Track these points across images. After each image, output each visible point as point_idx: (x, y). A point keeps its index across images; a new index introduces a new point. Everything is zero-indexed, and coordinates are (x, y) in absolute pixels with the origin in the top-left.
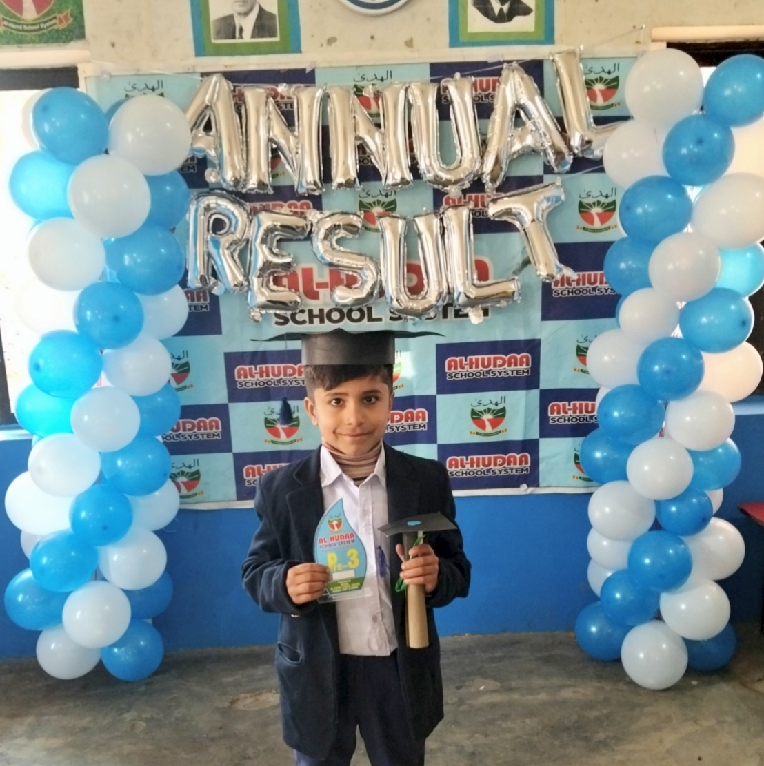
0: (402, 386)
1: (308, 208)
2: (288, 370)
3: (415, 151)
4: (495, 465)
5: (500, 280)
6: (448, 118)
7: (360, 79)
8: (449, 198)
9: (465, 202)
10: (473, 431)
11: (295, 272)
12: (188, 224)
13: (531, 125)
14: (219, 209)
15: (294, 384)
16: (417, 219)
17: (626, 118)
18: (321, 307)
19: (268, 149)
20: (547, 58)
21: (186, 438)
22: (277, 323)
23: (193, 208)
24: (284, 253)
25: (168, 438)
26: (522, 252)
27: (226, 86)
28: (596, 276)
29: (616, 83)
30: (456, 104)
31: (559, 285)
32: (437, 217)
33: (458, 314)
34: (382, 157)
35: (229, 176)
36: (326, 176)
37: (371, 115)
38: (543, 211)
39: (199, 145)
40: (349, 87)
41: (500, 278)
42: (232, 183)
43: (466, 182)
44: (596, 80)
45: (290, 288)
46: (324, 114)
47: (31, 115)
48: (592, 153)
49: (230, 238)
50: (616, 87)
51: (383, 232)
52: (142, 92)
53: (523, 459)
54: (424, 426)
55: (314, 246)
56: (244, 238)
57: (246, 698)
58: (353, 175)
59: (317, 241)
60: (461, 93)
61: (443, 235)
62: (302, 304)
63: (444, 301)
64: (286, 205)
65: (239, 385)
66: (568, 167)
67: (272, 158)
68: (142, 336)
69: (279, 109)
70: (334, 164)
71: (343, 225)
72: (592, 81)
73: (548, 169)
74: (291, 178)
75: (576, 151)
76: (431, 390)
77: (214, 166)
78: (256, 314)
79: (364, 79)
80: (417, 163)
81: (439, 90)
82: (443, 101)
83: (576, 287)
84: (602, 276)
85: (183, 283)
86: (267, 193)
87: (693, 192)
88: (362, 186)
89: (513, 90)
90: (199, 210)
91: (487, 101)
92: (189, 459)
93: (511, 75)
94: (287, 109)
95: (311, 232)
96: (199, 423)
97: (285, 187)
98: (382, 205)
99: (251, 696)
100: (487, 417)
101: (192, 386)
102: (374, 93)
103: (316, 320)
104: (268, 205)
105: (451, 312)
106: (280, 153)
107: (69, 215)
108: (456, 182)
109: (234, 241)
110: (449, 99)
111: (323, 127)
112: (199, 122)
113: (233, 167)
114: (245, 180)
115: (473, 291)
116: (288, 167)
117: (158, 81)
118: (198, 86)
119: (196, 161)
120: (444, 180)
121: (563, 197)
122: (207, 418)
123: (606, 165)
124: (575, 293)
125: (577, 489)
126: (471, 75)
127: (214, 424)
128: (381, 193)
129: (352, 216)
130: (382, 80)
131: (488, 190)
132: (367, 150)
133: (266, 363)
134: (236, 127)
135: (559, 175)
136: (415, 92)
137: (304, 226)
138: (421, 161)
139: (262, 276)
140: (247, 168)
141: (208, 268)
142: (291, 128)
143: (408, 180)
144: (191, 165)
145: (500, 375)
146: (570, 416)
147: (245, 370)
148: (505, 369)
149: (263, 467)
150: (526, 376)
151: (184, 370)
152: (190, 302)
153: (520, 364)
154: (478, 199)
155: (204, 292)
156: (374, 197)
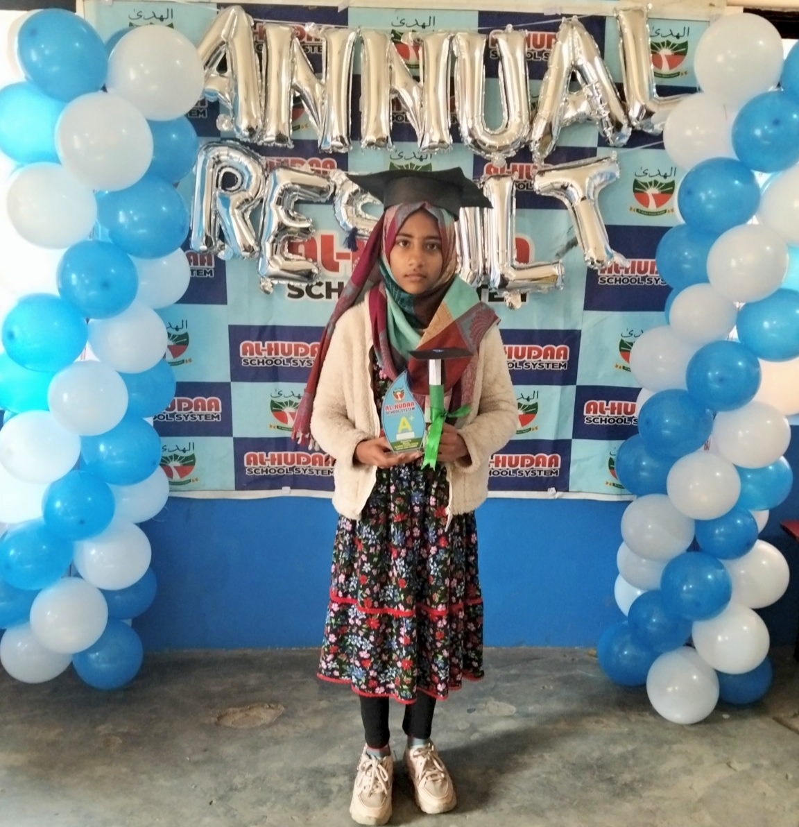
1: (332, 167)
2: (300, 349)
3: (457, 110)
4: (522, 465)
5: (542, 263)
6: (496, 76)
8: (491, 166)
9: (508, 172)
11: (313, 241)
12: (194, 178)
13: (588, 89)
14: (231, 162)
15: (306, 364)
18: (341, 281)
19: (290, 97)
20: (611, 15)
21: (181, 418)
22: (290, 295)
23: (201, 159)
24: (303, 217)
25: (161, 418)
26: (568, 232)
27: (245, 20)
28: (646, 264)
29: (684, 49)
30: (505, 60)
31: (606, 272)
33: (493, 297)
34: (419, 116)
35: (244, 124)
36: (355, 132)
37: (409, 66)
38: (595, 188)
39: (212, 87)
40: (387, 32)
41: (541, 260)
42: (247, 134)
43: (512, 149)
44: (663, 44)
45: (307, 258)
46: (355, 61)
47: (16, 39)
48: (652, 127)
49: (241, 196)
50: (684, 53)
52: (149, 22)
53: (553, 460)
55: (337, 211)
56: (257, 197)
57: (234, 713)
58: (386, 132)
59: (341, 205)
60: (512, 47)
62: (320, 276)
63: (478, 283)
64: (307, 162)
65: (243, 363)
66: (625, 141)
67: (294, 107)
68: (135, 304)
69: (305, 51)
70: (364, 119)
72: (658, 44)
73: (603, 141)
74: (314, 132)
75: (634, 124)
77: (227, 112)
78: (267, 285)
79: (404, 24)
80: (458, 125)
81: (487, 42)
82: (491, 55)
83: (624, 274)
84: (653, 264)
85: (186, 246)
86: (287, 147)
87: (761, 178)
88: (394, 147)
89: (571, 49)
90: (208, 161)
91: (540, 59)
92: (183, 441)
93: (570, 31)
94: (315, 52)
95: (334, 195)
96: (196, 402)
97: (308, 141)
99: (241, 711)
101: (190, 360)
102: (414, 41)
104: (287, 161)
105: (486, 294)
106: (303, 103)
107: (54, 159)
108: (500, 150)
109: (247, 200)
110: (499, 54)
111: (353, 76)
112: (212, 59)
113: (249, 114)
114: (262, 130)
115: (512, 274)
116: (311, 119)
117: (168, 10)
118: (214, 18)
119: (207, 105)
120: (487, 145)
121: (618, 174)
122: (206, 398)
123: (666, 140)
124: (624, 282)
125: (610, 496)
126: (524, 28)
127: (213, 404)
128: (415, 156)
130: (424, 26)
131: (535, 160)
132: (402, 105)
133: (276, 340)
134: (255, 70)
135: (615, 149)
136: (461, 43)
137: (327, 188)
138: (462, 122)
139: (277, 242)
140: (265, 118)
141: (215, 229)
142: (317, 75)
143: (448, 143)
144: (201, 109)
145: (534, 367)
146: (608, 416)
147: (251, 346)
148: (540, 361)
149: (267, 456)
150: (562, 370)
151: (181, 341)
152: (193, 265)
153: (557, 356)
154: (523, 169)
155: (209, 256)
156: (408, 159)
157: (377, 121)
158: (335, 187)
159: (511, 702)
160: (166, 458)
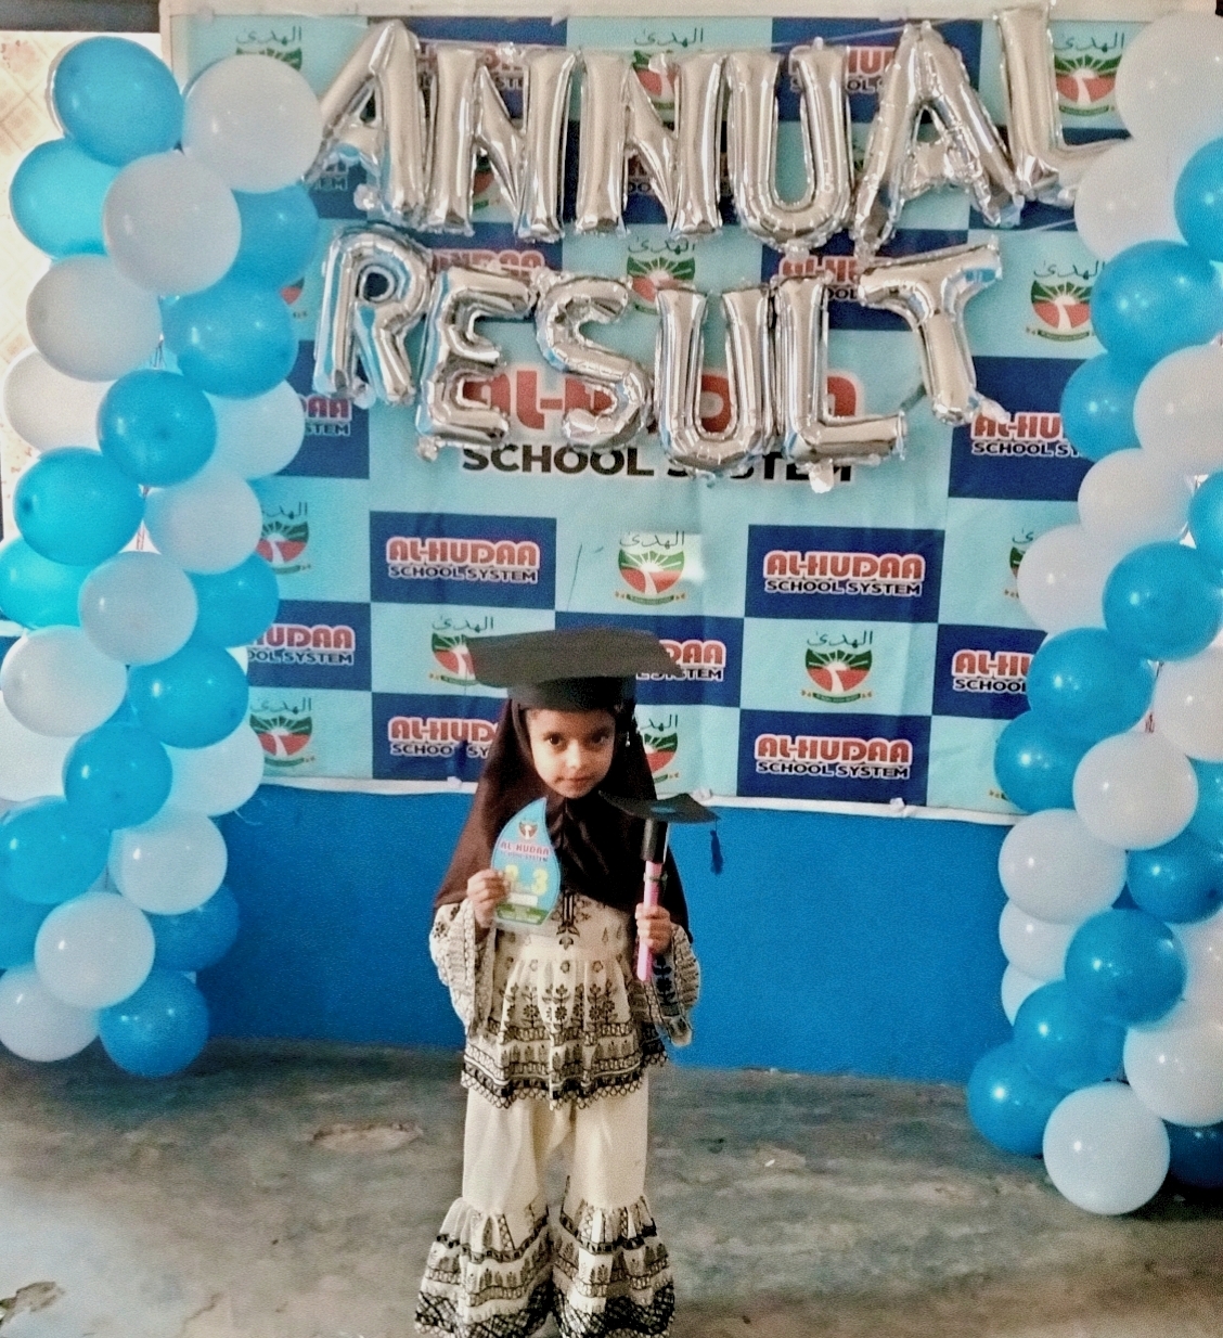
0: (684, 596)
1: (537, 264)
2: (480, 551)
3: (731, 177)
4: (845, 757)
5: (871, 416)
6: (797, 118)
7: (647, 41)
8: (787, 267)
9: (819, 272)
10: (808, 691)
11: (503, 377)
12: (322, 278)
13: (950, 136)
14: (378, 259)
15: (489, 577)
16: (727, 297)
17: (1123, 135)
18: (548, 444)
19: (471, 157)
20: (988, 17)
21: (292, 659)
22: (467, 466)
23: (333, 253)
24: (486, 342)
25: (262, 656)
26: (914, 375)
27: (407, 41)
28: (1056, 422)
29: (1112, 69)
30: (811, 94)
31: (985, 433)
32: (764, 293)
33: (792, 473)
34: (670, 185)
35: (397, 199)
36: (567, 212)
37: (658, 106)
38: (958, 297)
39: (352, 141)
40: (625, 54)
41: (873, 412)
42: (400, 213)
43: (825, 234)
44: (1080, 61)
46: (574, 99)
48: (1055, 195)
49: (393, 310)
51: (662, 316)
53: (899, 751)
54: (719, 674)
55: (539, 333)
56: (419, 309)
57: (345, 1131)
58: (615, 211)
59: (545, 325)
60: (823, 76)
61: (772, 330)
63: (765, 448)
64: (496, 257)
65: (391, 572)
67: (478, 172)
69: (497, 86)
70: (582, 189)
71: (594, 299)
72: (1071, 62)
73: (978, 220)
74: (508, 210)
75: (1026, 191)
76: (735, 607)
77: (371, 181)
78: (428, 446)
79: (654, 40)
80: (732, 196)
81: (783, 69)
82: (793, 85)
83: (1016, 438)
85: (301, 379)
86: (462, 234)
88: (629, 231)
89: (919, 74)
90: (344, 255)
91: (871, 90)
92: (294, 696)
93: (916, 46)
94: (513, 88)
95: (534, 308)
96: (316, 633)
97: (499, 225)
98: (669, 267)
99: (354, 1130)
100: (836, 667)
101: (309, 566)
102: (668, 67)
103: (536, 466)
104: (466, 256)
105: (780, 468)
106: (493, 167)
107: (99, 250)
108: (801, 234)
109: (400, 318)
111: (570, 124)
112: (354, 102)
113: (406, 185)
114: (425, 209)
115: (820, 434)
118: (359, 39)
119: (347, 171)
120: (777, 229)
121: (999, 272)
122: (331, 626)
123: (1079, 218)
124: (1016, 451)
126: (844, 43)
127: (342, 637)
128: (668, 246)
129: (609, 284)
130: (685, 44)
132: (645, 168)
133: (444, 536)
134: (417, 113)
135: (997, 231)
136: (739, 70)
137: (526, 298)
138: (739, 192)
139: (445, 382)
140: (430, 190)
141: (350, 360)
142: (514, 121)
143: (714, 225)
144: (338, 176)
145: (865, 591)
146: (993, 678)
147: (404, 546)
148: (874, 580)
149: (424, 724)
150: (913, 597)
151: (298, 537)
152: (318, 417)
153: (905, 574)
154: (844, 267)
155: (344, 402)
156: (656, 252)
157: (602, 192)
158: (538, 295)
159: (801, 1152)
160: (267, 722)
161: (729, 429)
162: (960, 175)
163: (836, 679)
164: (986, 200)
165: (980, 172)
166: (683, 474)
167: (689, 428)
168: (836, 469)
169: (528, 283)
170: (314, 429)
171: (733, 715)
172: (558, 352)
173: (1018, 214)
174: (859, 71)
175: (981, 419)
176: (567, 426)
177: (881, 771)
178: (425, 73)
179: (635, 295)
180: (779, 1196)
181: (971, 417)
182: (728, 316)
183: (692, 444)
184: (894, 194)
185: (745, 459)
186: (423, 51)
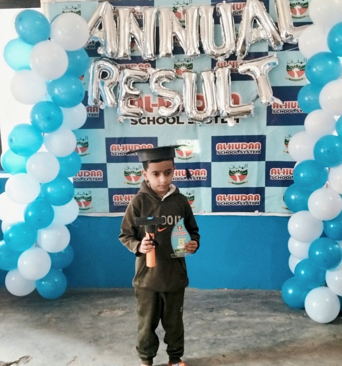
0: (194, 157)
1: (149, 67)
2: (137, 147)
3: (202, 39)
4: (242, 200)
6: (219, 23)
7: (176, 4)
8: (219, 65)
9: (227, 65)
10: (230, 182)
11: (141, 99)
12: (89, 74)
13: (262, 26)
14: (105, 68)
16: (203, 74)
17: (310, 23)
18: (154, 116)
19: (129, 38)
21: (85, 180)
22: (132, 124)
23: (92, 66)
24: (136, 89)
25: (77, 179)
26: (256, 92)
27: (110, 7)
28: (295, 103)
29: (307, 5)
30: (223, 16)
31: (276, 107)
32: (212, 72)
33: (223, 121)
34: (185, 43)
35: (109, 51)
36: (157, 52)
37: (181, 22)
38: (267, 70)
39: (96, 35)
40: (171, 8)
41: (245, 103)
42: (110, 54)
43: (228, 55)
44: (296, 4)
45: (138, 107)
46: (157, 21)
48: (292, 41)
49: (109, 81)
50: (307, 7)
51: (184, 79)
53: (257, 197)
54: (205, 178)
55: (150, 86)
56: (117, 81)
57: (106, 311)
58: (170, 51)
59: (152, 83)
60: (226, 11)
61: (215, 82)
62: (144, 114)
63: (215, 114)
64: (138, 65)
65: (112, 154)
67: (131, 42)
68: (62, 128)
69: (136, 18)
70: (161, 45)
71: (165, 76)
72: (294, 4)
73: (271, 49)
74: (140, 53)
75: (284, 40)
76: (209, 160)
77: (102, 46)
78: (121, 119)
79: (178, 4)
80: (202, 46)
81: (215, 9)
82: (218, 14)
83: (284, 108)
85: (85, 102)
86: (128, 59)
88: (174, 57)
89: (253, 9)
90: (95, 67)
91: (240, 14)
92: (86, 190)
94: (140, 18)
95: (149, 79)
96: (92, 172)
97: (138, 56)
98: (186, 66)
99: (110, 311)
100: (238, 175)
101: (89, 154)
102: (183, 11)
103: (151, 123)
104: (129, 66)
105: (219, 120)
106: (135, 40)
107: (29, 68)
108: (222, 55)
109: (112, 83)
110: (220, 14)
111: (156, 27)
112: (96, 24)
113: (112, 47)
114: (117, 53)
115: (230, 110)
117: (78, 5)
118: (97, 7)
119: (95, 44)
120: (215, 54)
121: (277, 63)
122: (96, 170)
123: (300, 47)
124: (284, 112)
126: (231, 2)
127: (99, 173)
128: (185, 60)
129: (169, 71)
130: (187, 4)
132: (178, 38)
134: (114, 27)
135: (276, 52)
136: (202, 11)
137: (146, 76)
138: (204, 44)
139: (125, 100)
140: (118, 47)
141: (98, 96)
142: (141, 28)
143: (198, 54)
144: (92, 45)
145: (245, 153)
146: (282, 176)
147: (115, 147)
148: (247, 150)
149: (123, 196)
150: (258, 154)
151: (85, 146)
152: (90, 112)
153: (255, 147)
154: (234, 64)
155: (97, 108)
156: (182, 62)
159: (235, 310)
160: (79, 198)
161: (205, 110)
162: (265, 37)
163: (238, 178)
164: (273, 44)
165: (271, 36)
166: (192, 123)
167: (193, 110)
168: (235, 119)
169: (147, 72)
170: (89, 116)
171: (210, 189)
172: (156, 91)
173: (282, 47)
174: (236, 9)
175: (275, 104)
176: (159, 111)
177: (252, 203)
178: (115, 15)
179: (177, 74)
180: (230, 323)
181: (272, 103)
182: (203, 78)
183: (195, 114)
184: (247, 43)
185: (210, 118)
186: (114, 10)
